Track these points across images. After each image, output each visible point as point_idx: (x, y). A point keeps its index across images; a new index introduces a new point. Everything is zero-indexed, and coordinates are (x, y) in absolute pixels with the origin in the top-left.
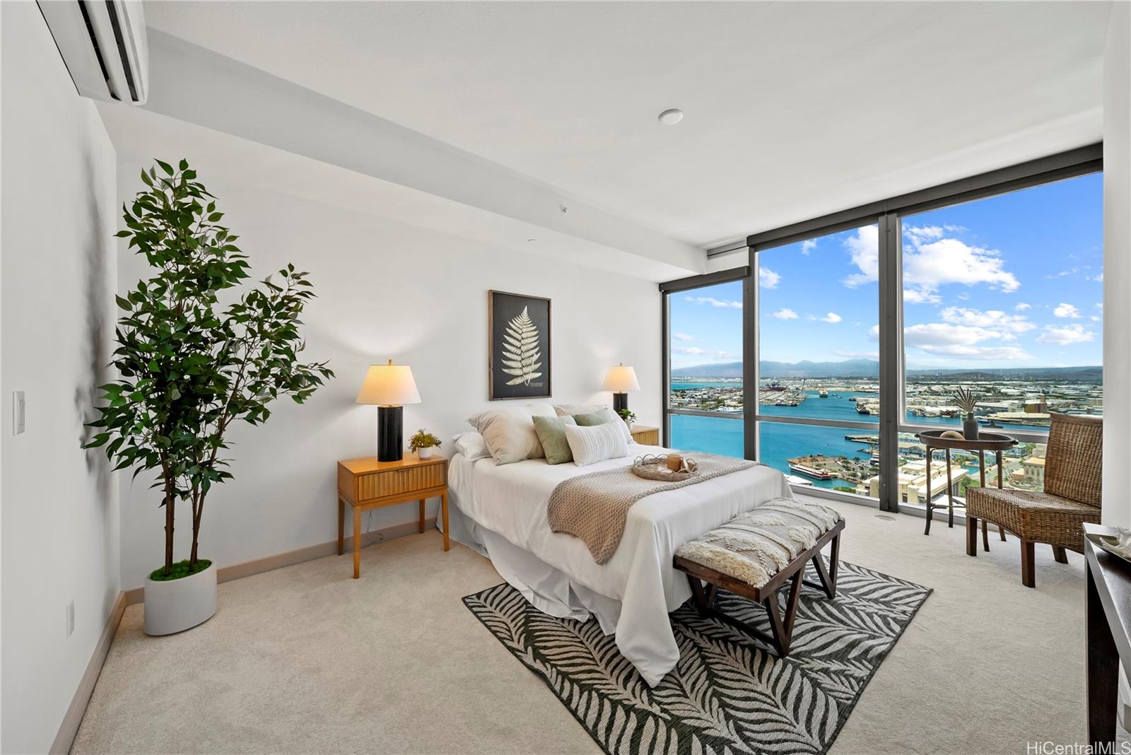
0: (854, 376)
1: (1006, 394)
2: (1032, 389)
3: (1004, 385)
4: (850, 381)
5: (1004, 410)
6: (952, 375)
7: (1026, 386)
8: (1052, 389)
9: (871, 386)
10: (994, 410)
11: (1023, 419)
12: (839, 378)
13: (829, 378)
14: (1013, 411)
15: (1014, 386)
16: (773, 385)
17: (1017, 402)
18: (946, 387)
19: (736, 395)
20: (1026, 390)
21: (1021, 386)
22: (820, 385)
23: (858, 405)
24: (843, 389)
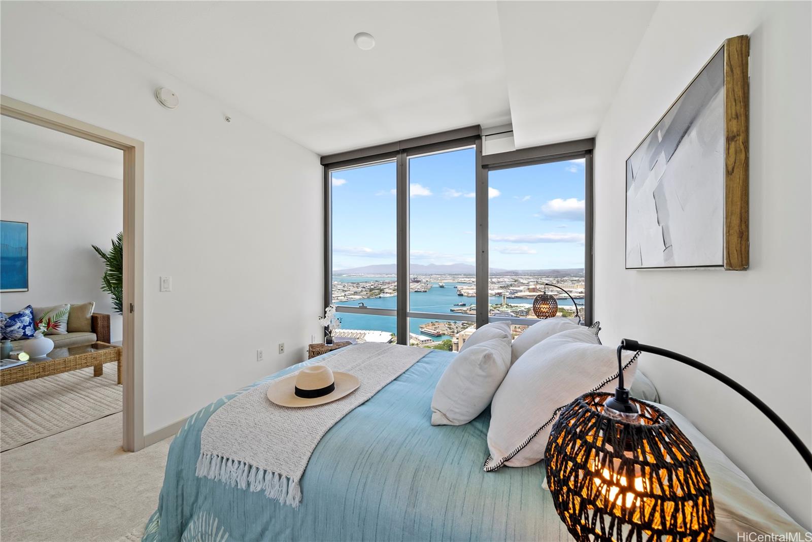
0: (457, 273)
1: (522, 283)
2: (532, 280)
3: (522, 278)
4: (455, 276)
5: (521, 291)
6: (501, 273)
7: (530, 279)
8: (540, 280)
9: (465, 279)
10: (517, 292)
11: (528, 296)
12: (449, 275)
13: (445, 275)
14: (524, 291)
15: (526, 279)
16: (414, 279)
17: (526, 287)
18: (499, 279)
19: (392, 286)
20: (530, 280)
21: (528, 279)
22: (439, 279)
23: (458, 290)
24: (451, 281)
